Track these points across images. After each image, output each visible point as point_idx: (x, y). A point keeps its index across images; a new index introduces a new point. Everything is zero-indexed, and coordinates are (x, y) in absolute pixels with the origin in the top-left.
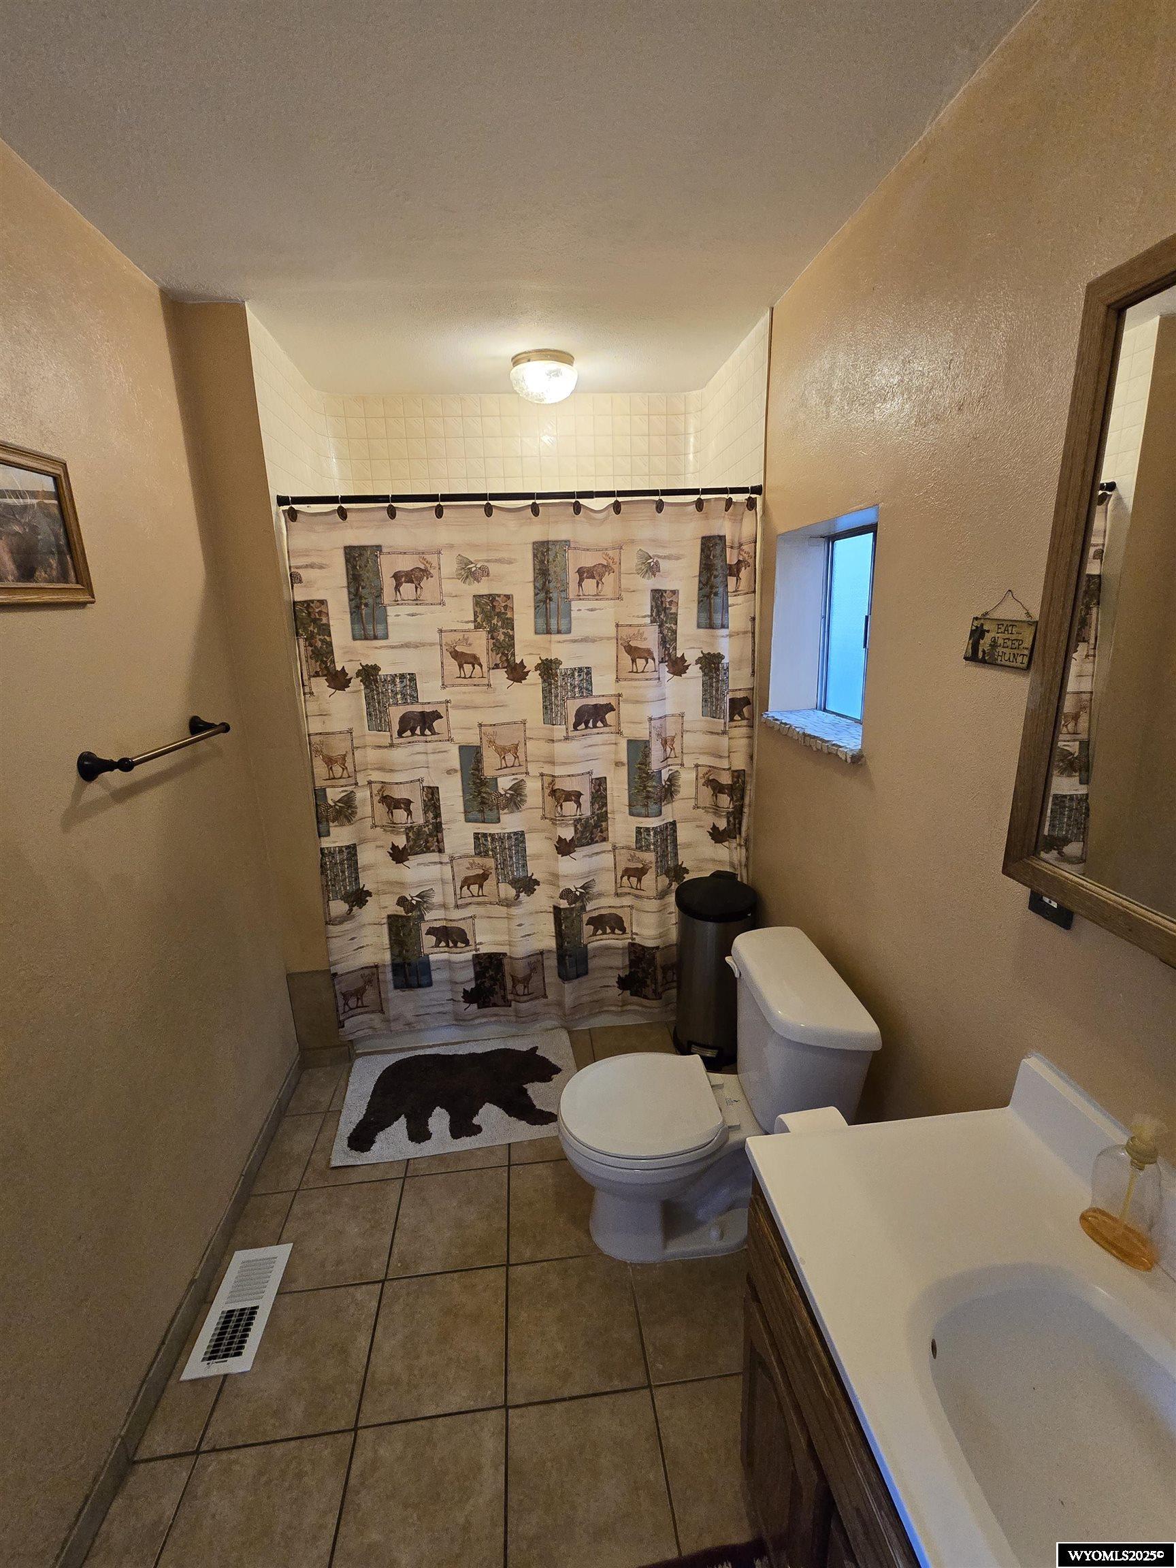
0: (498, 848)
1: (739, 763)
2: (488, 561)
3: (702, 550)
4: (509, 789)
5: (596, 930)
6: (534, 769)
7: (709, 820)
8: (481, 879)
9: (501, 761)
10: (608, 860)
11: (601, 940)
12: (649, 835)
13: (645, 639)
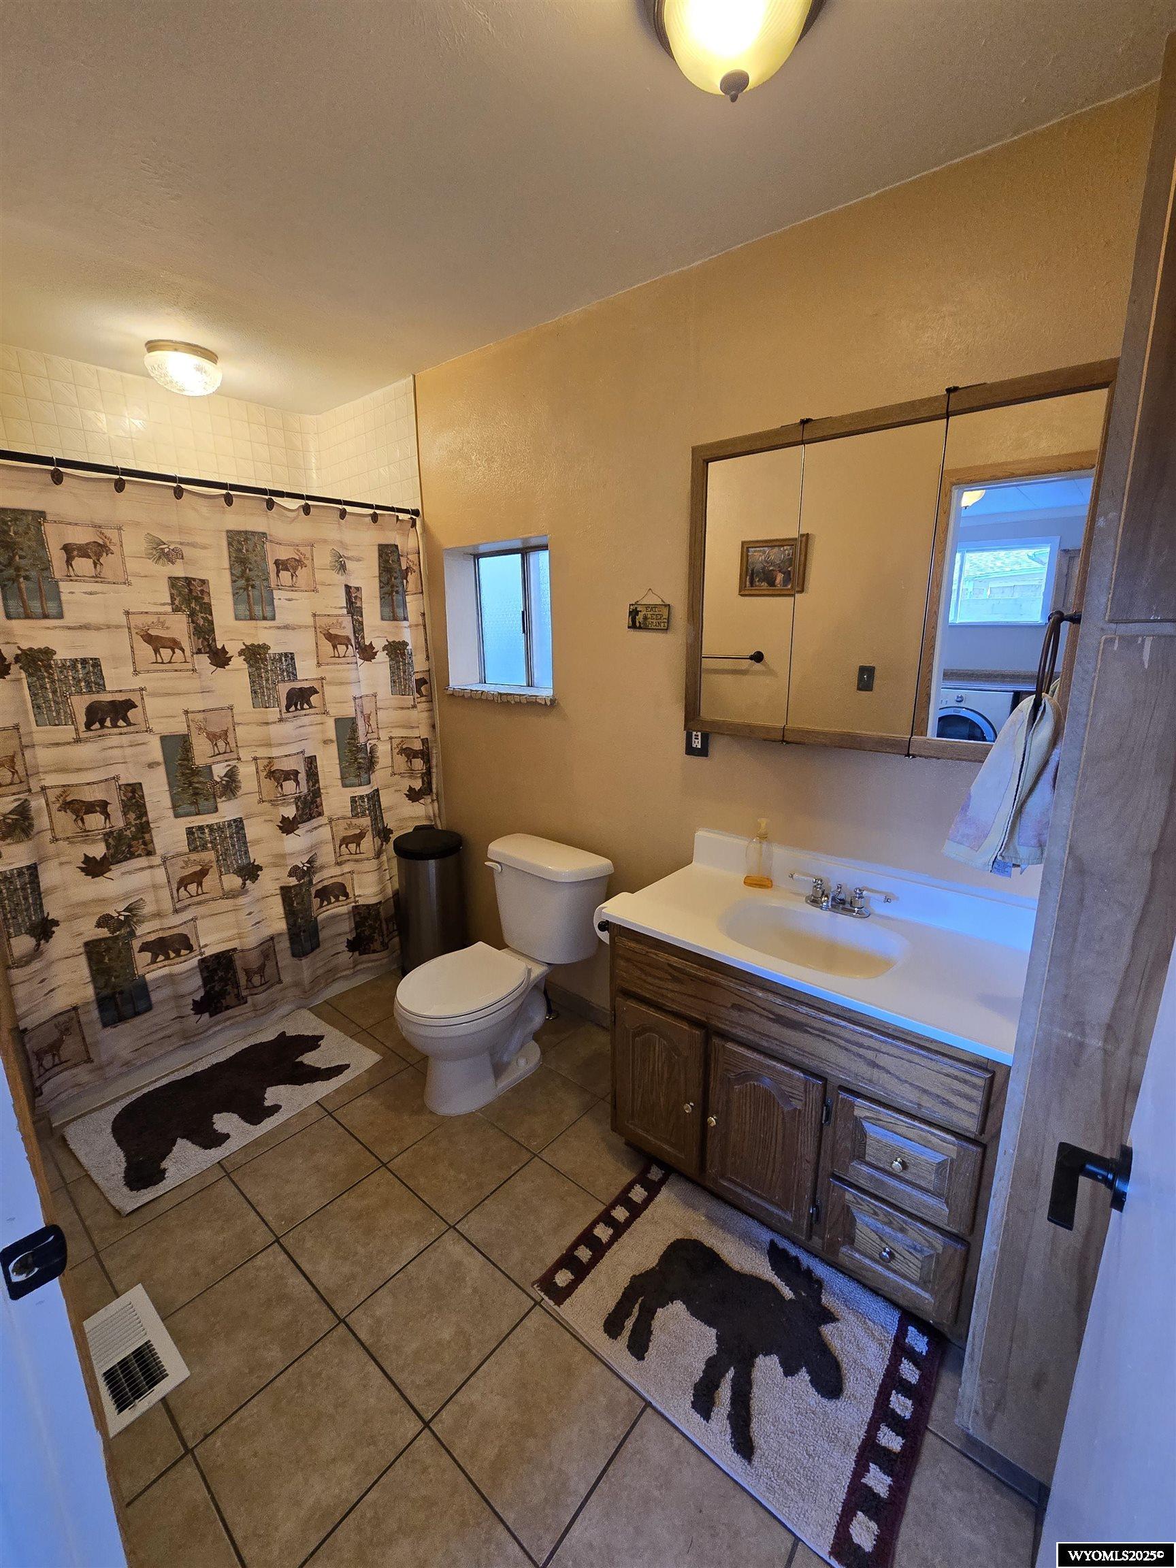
0: (218, 838)
1: (424, 732)
2: (181, 544)
3: (380, 556)
4: (224, 776)
5: (322, 902)
6: (245, 754)
7: (406, 783)
8: (199, 877)
9: (214, 748)
10: (325, 833)
11: (328, 910)
12: (363, 802)
13: (344, 628)
